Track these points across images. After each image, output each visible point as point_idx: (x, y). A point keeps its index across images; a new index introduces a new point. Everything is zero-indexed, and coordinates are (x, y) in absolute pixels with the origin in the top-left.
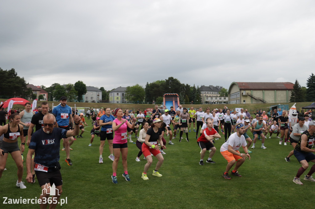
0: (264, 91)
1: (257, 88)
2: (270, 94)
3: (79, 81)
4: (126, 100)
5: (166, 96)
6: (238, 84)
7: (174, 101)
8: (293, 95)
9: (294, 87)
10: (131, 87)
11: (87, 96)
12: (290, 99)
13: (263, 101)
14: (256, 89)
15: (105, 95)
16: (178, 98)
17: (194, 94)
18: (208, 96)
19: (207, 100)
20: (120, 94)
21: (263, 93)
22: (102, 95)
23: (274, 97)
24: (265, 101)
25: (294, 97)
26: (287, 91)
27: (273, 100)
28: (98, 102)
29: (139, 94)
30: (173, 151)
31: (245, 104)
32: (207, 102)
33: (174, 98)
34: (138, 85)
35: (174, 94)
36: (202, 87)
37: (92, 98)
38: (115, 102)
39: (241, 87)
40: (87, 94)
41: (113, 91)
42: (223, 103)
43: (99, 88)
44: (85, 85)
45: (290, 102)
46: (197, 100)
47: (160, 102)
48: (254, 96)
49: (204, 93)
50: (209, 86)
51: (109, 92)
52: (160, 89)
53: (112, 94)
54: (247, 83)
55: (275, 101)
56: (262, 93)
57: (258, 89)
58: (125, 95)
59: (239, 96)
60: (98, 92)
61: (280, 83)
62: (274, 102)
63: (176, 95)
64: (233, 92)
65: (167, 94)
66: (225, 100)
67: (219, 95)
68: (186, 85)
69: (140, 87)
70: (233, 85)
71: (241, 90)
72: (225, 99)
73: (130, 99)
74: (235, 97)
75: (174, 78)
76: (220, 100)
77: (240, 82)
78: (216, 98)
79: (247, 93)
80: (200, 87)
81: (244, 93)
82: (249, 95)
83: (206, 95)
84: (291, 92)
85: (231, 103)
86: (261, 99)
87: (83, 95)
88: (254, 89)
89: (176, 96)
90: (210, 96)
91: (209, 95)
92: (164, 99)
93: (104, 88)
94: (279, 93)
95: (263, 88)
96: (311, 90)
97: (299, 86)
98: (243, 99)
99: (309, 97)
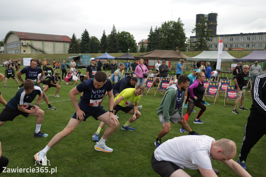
0: (44, 42)
2: (49, 46)
6: (17, 33)
8: (71, 47)
12: (68, 51)
13: (43, 52)
14: (36, 39)
21: (43, 43)
23: (53, 48)
24: (45, 52)
26: (65, 43)
27: (52, 51)
31: (26, 54)
39: (21, 37)
45: (68, 53)
48: (35, 46)
54: (27, 33)
55: (54, 51)
56: (42, 44)
57: (37, 39)
59: (19, 46)
61: (58, 35)
62: (52, 53)
64: (9, 41)
70: (10, 34)
71: (20, 39)
74: (13, 46)
77: (19, 32)
79: (27, 43)
81: (25, 42)
82: (29, 46)
85: (8, 53)
86: (41, 50)
88: (34, 39)
94: (58, 44)
95: (43, 39)
96: (84, 44)
97: (76, 39)
98: (23, 49)
99: (83, 49)
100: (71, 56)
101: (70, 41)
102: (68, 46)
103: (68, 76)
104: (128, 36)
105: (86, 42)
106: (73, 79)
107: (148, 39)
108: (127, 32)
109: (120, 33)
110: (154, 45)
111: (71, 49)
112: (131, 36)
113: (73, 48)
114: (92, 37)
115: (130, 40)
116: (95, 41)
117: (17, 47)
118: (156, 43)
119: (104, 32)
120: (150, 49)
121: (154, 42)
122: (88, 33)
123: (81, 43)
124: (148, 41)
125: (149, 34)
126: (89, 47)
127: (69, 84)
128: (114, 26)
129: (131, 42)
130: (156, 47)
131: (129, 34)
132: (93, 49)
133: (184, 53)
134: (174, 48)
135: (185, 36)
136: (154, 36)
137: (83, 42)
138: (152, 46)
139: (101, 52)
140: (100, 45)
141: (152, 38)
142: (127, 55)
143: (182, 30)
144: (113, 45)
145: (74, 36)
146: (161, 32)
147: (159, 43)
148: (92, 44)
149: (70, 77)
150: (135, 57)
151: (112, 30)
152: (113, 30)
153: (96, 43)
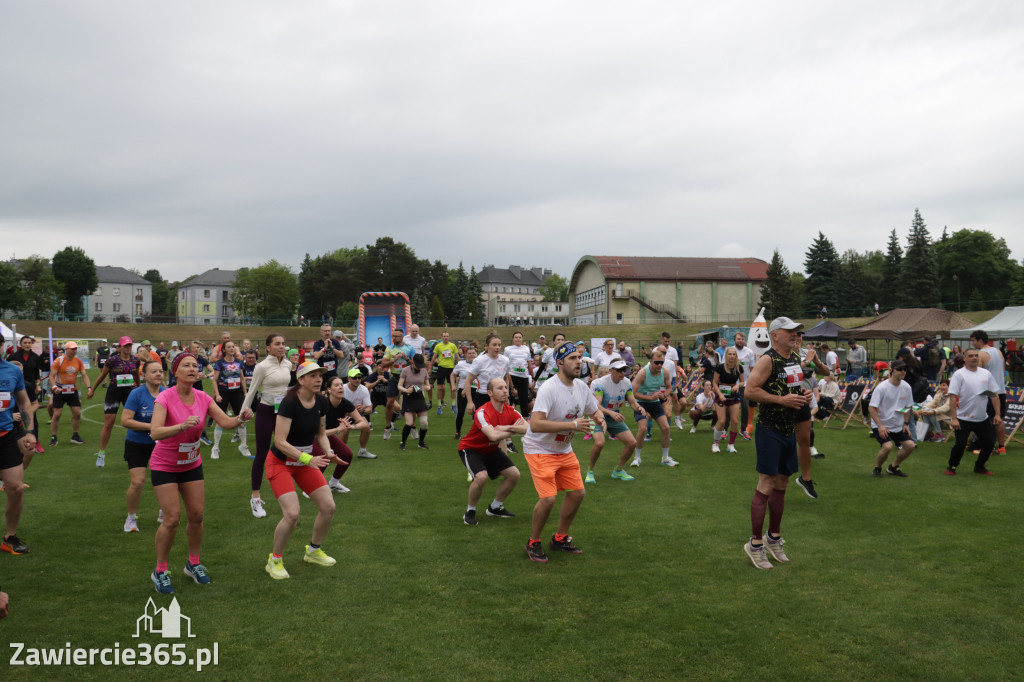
0: (679, 284)
1: (658, 274)
2: (698, 296)
3: (68, 249)
4: (236, 313)
5: (369, 300)
6: (600, 262)
7: (394, 318)
9: (768, 273)
10: (255, 271)
11: (99, 300)
13: (676, 316)
14: (654, 277)
15: (164, 298)
16: (408, 308)
17: (459, 292)
18: (504, 301)
19: (502, 314)
20: (214, 292)
21: (678, 290)
22: (153, 297)
23: (710, 302)
24: (685, 317)
25: (768, 302)
26: (750, 284)
27: (708, 312)
28: (138, 321)
29: (278, 292)
30: (381, 481)
32: (502, 321)
33: (393, 307)
34: (274, 264)
35: (394, 293)
36: (486, 270)
37: (116, 307)
38: (199, 321)
39: (610, 272)
40: (98, 292)
41: (191, 282)
42: (553, 323)
43: (143, 272)
44: (90, 262)
46: (471, 314)
47: (349, 321)
48: (651, 299)
49: (494, 290)
50: (507, 268)
51: (177, 286)
52: (350, 277)
53: (189, 292)
54: (629, 257)
55: (714, 315)
56: (674, 291)
57: (661, 277)
58: (233, 295)
59: (604, 301)
60: (140, 287)
61: (730, 259)
62: (710, 320)
63: (400, 295)
64: (582, 287)
65: (371, 293)
66: (558, 314)
67: (540, 298)
68: (433, 263)
69: (282, 271)
70: (584, 265)
71: (608, 280)
72: (559, 308)
73: (249, 310)
74: (590, 302)
75: (396, 242)
76: (544, 314)
77: (607, 255)
78: (532, 308)
79: (629, 291)
80: (478, 270)
81: (620, 290)
82: (634, 298)
83: (498, 297)
84: (761, 289)
85: (578, 323)
86: (670, 310)
87: (85, 297)
88: (649, 277)
89: (400, 301)
90: (512, 301)
91: (508, 298)
92: (361, 309)
93: (161, 274)
94: (725, 291)
95: (678, 274)
96: (818, 284)
97: (782, 271)
98: (614, 310)
99: (812, 303)
101: (766, 277)
102: (757, 291)
105: (822, 277)
109: (950, 236)
111: (767, 306)
113: (772, 301)
115: (990, 264)
116: (861, 270)
119: (893, 238)
128: (918, 217)
132: (853, 303)
137: (813, 279)
140: (881, 286)
145: (776, 257)
148: (849, 286)
151: (912, 228)
152: (916, 228)
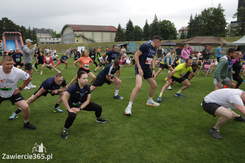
0: (93, 32)
1: (87, 30)
2: (98, 35)
5: (6, 35)
6: (71, 26)
7: (16, 41)
8: (117, 36)
12: (114, 39)
13: (92, 41)
16: (21, 37)
17: (29, 35)
19: (42, 41)
23: (101, 37)
24: (95, 41)
25: (117, 37)
26: (111, 32)
27: (101, 40)
31: (79, 43)
32: (43, 43)
33: (16, 37)
35: (16, 32)
36: (34, 29)
39: (74, 29)
45: (115, 41)
48: (86, 36)
50: (41, 29)
54: (79, 25)
55: (102, 40)
56: (92, 34)
59: (73, 37)
61: (105, 26)
62: (101, 42)
63: (18, 33)
64: (65, 33)
65: (7, 32)
67: (51, 37)
68: (21, 26)
70: (66, 27)
71: (74, 31)
72: (58, 39)
74: (68, 37)
78: (50, 39)
79: (80, 34)
80: (32, 29)
81: (78, 34)
82: (81, 36)
83: (40, 36)
86: (91, 39)
88: (85, 30)
89: (18, 35)
90: (45, 38)
92: (4, 38)
94: (105, 34)
95: (93, 29)
96: (129, 33)
97: (121, 29)
98: (76, 39)
99: (128, 37)
100: (119, 44)
101: (116, 30)
102: (114, 35)
103: (122, 60)
104: (169, 24)
105: (130, 31)
106: (126, 62)
107: (188, 26)
108: (168, 21)
109: (161, 21)
110: (194, 32)
111: (117, 38)
112: (172, 24)
113: (118, 37)
114: (135, 26)
115: (171, 28)
116: (138, 29)
117: (71, 37)
118: (196, 30)
119: (147, 21)
120: (190, 36)
121: (194, 29)
122: (132, 23)
123: (126, 32)
124: (188, 28)
125: (189, 22)
126: (133, 36)
127: (123, 67)
128: (156, 16)
129: (172, 30)
130: (196, 34)
131: (170, 22)
132: (136, 38)
133: (224, 39)
134: (214, 34)
135: (225, 22)
136: (194, 23)
137: (128, 31)
138: (192, 33)
139: (144, 39)
140: (143, 33)
141: (192, 25)
142: (170, 42)
143: (222, 16)
144: (155, 33)
145: (119, 26)
146: (201, 19)
147: (199, 30)
148: (136, 33)
149: (124, 61)
150: (177, 44)
151: (154, 19)
153: (139, 32)
